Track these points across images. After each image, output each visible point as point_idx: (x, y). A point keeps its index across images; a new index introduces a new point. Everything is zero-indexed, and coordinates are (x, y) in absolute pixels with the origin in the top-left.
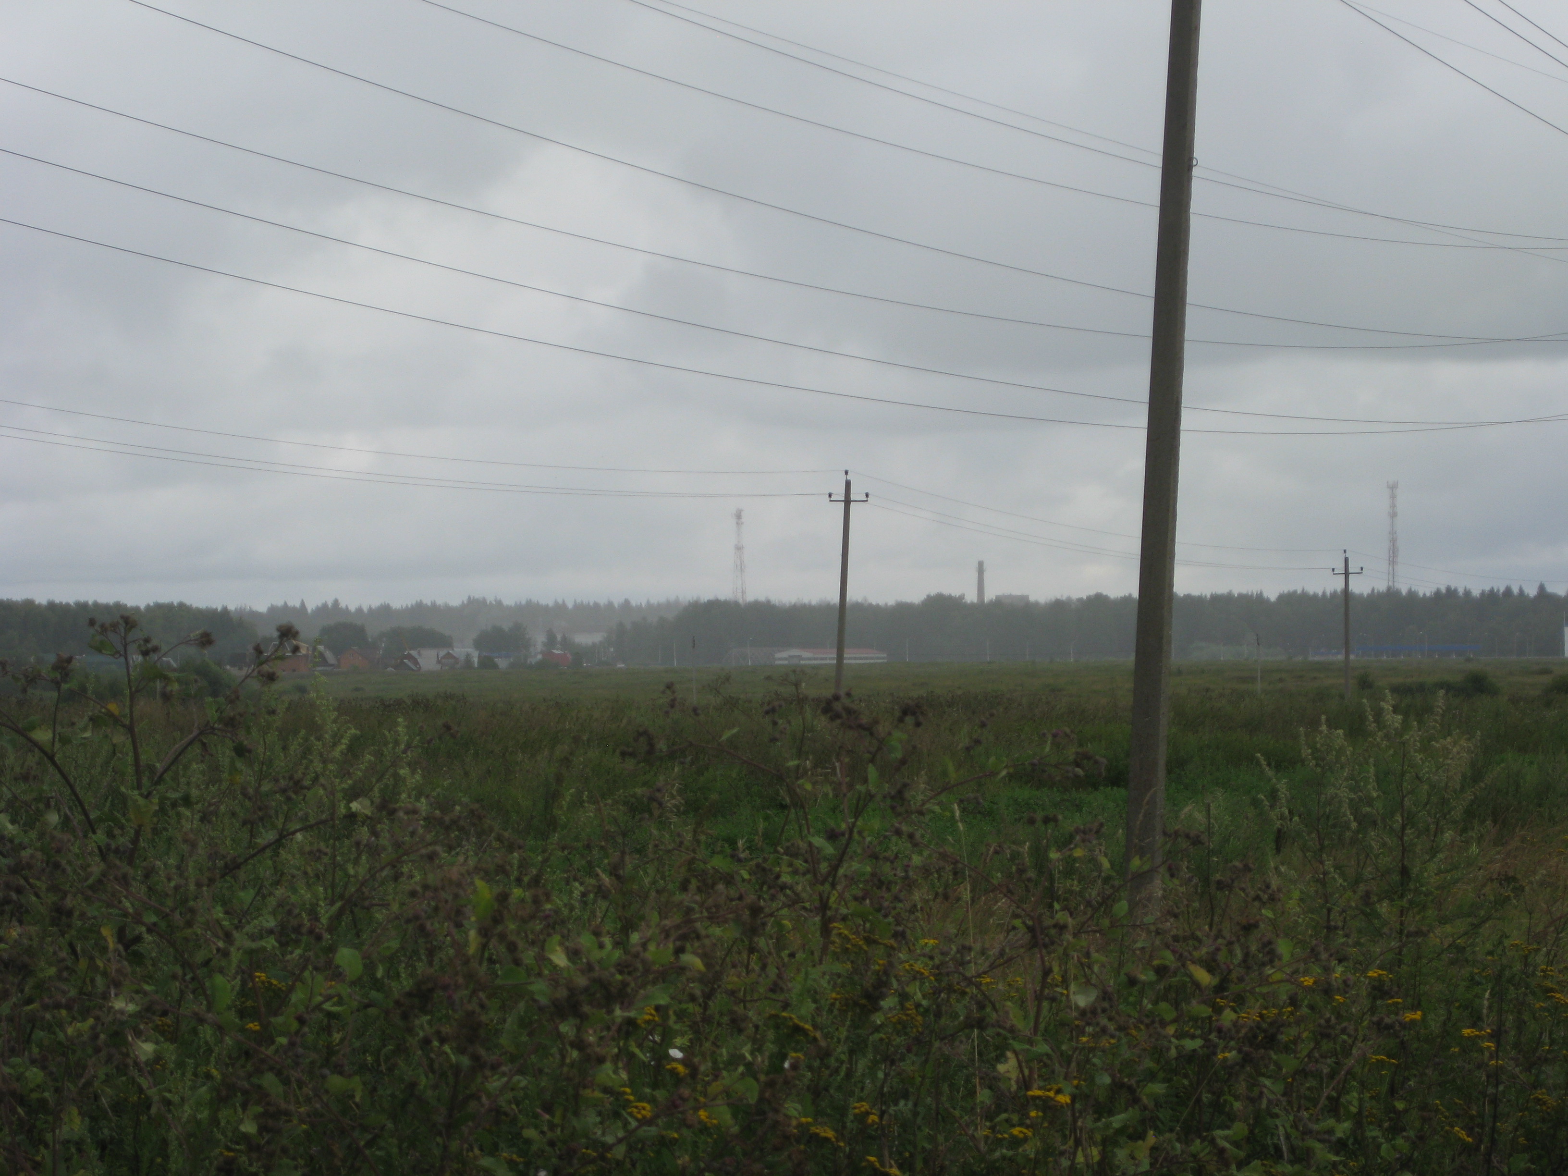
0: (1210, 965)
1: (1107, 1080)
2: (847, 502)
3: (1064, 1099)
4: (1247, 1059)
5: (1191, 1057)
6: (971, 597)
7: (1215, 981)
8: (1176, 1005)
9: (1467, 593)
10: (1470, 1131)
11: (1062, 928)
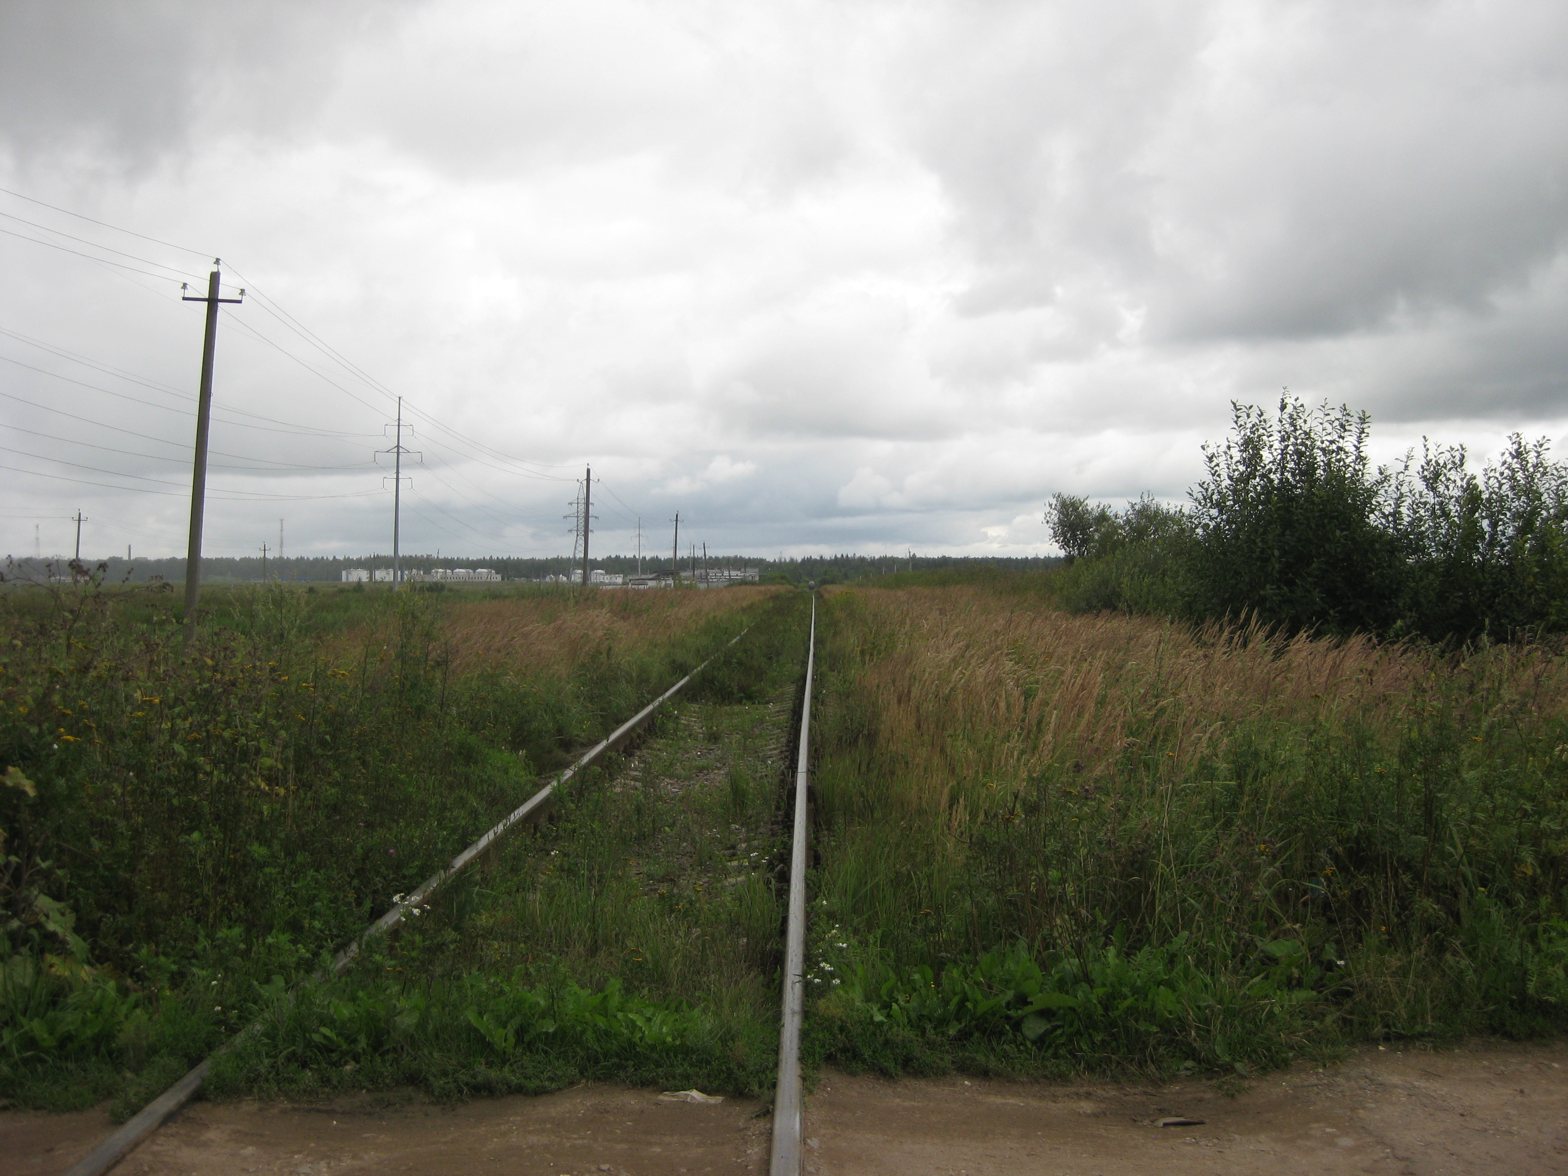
0: (212, 658)
1: (173, 695)
2: (79, 520)
3: (157, 701)
4: (225, 690)
5: (206, 690)
6: (126, 558)
7: (214, 664)
8: (199, 672)
9: (308, 559)
10: (304, 716)
11: (158, 645)
